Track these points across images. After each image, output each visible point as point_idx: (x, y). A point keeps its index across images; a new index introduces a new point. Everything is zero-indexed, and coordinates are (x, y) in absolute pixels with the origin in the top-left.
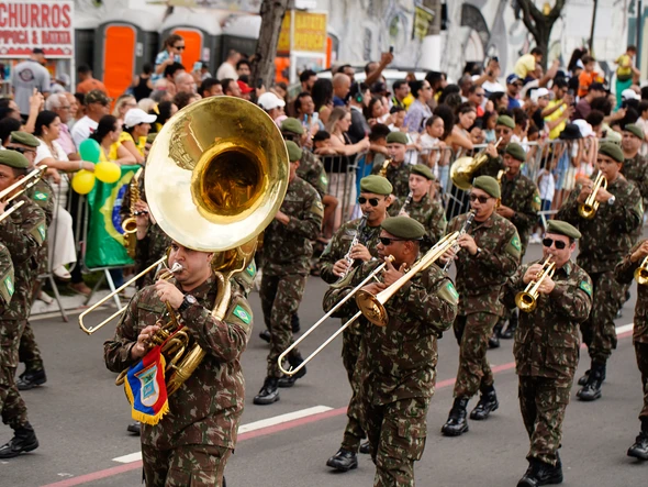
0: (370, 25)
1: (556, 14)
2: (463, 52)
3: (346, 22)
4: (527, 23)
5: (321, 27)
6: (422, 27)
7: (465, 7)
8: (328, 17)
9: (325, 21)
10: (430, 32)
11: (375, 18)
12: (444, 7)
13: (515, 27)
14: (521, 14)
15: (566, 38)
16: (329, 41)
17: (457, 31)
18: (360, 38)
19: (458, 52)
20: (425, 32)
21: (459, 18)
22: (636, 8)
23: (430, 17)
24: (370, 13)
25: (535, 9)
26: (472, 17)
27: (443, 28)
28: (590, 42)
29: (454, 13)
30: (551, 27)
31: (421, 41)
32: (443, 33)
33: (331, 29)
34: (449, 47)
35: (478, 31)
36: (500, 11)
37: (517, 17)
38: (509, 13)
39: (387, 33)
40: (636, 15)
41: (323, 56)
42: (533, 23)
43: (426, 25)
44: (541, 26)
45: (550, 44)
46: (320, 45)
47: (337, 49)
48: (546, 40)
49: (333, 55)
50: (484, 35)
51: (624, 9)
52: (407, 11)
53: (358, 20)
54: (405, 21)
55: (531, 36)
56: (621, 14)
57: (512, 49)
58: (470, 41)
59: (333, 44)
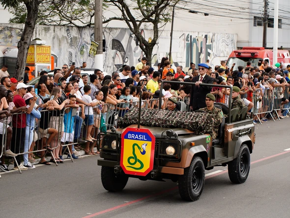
0: (70, 50)
1: (154, 43)
2: (114, 61)
3: (60, 49)
4: (141, 47)
5: (48, 52)
6: (94, 50)
7: (113, 40)
8: (51, 47)
9: (50, 49)
10: (98, 53)
11: (73, 47)
12: (104, 41)
13: (136, 49)
14: (139, 43)
15: (159, 53)
16: (52, 58)
17: (110, 52)
18: (67, 56)
19: (111, 61)
20: (95, 53)
21: (111, 46)
22: (189, 39)
23: (97, 46)
24: (71, 45)
25: (145, 40)
26: (117, 44)
27: (104, 50)
28: (170, 54)
29: (109, 43)
30: (152, 49)
31: (94, 57)
32: (104, 52)
33: (52, 52)
34: (107, 58)
35: (120, 51)
36: (129, 42)
37: (137, 45)
38: (133, 43)
39: (79, 53)
40: (189, 42)
41: (50, 65)
42: (144, 47)
43: (96, 49)
44: (148, 48)
45: (152, 56)
46: (48, 60)
47: (56, 62)
48: (151, 54)
49: (55, 64)
50: (123, 53)
51: (184, 40)
52: (88, 43)
53: (66, 48)
54: (87, 48)
55: (143, 53)
56: (183, 41)
57: (135, 59)
58: (117, 55)
59: (54, 59)
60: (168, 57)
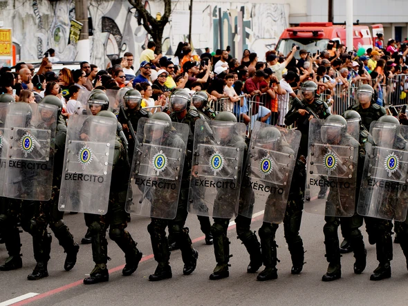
0: (39, 35)
1: (165, 20)
2: (105, 49)
3: (24, 34)
4: (146, 27)
5: (8, 39)
6: (75, 34)
7: (104, 18)
8: (12, 31)
9: (10, 34)
10: (81, 37)
11: (43, 30)
12: (90, 19)
13: (138, 30)
14: (142, 22)
15: (173, 36)
16: (14, 47)
17: (100, 35)
18: (34, 44)
19: (101, 49)
20: (78, 37)
21: (101, 27)
22: (217, 13)
23: (80, 27)
24: (40, 27)
25: (151, 17)
26: (109, 25)
27: (91, 34)
28: (189, 37)
29: (97, 23)
30: (163, 29)
31: (76, 44)
32: (90, 37)
33: (14, 40)
34: (95, 45)
35: (114, 35)
36: (128, 20)
37: (139, 24)
38: (134, 21)
39: (53, 39)
40: (218, 18)
41: (11, 58)
42: (150, 27)
43: (78, 33)
44: (156, 28)
45: (163, 40)
46: (8, 51)
47: (19, 53)
48: (160, 38)
49: (17, 56)
50: (118, 37)
51: (210, 14)
52: (65, 24)
53: (32, 33)
54: (64, 31)
55: (149, 35)
56: (209, 17)
57: (137, 45)
58: (109, 41)
59: (17, 49)
60: (187, 41)
